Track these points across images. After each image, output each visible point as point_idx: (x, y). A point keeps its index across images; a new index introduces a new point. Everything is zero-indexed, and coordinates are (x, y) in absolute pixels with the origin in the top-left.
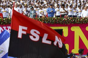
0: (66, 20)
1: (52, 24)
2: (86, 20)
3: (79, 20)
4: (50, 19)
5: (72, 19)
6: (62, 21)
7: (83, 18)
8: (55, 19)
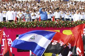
0: (58, 23)
1: (44, 27)
2: (78, 23)
3: (70, 23)
4: (42, 23)
5: (63, 23)
6: (54, 24)
7: (75, 22)
8: (47, 23)
